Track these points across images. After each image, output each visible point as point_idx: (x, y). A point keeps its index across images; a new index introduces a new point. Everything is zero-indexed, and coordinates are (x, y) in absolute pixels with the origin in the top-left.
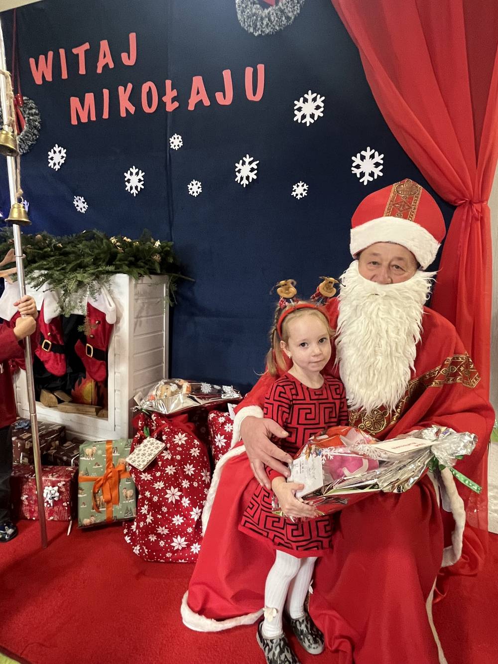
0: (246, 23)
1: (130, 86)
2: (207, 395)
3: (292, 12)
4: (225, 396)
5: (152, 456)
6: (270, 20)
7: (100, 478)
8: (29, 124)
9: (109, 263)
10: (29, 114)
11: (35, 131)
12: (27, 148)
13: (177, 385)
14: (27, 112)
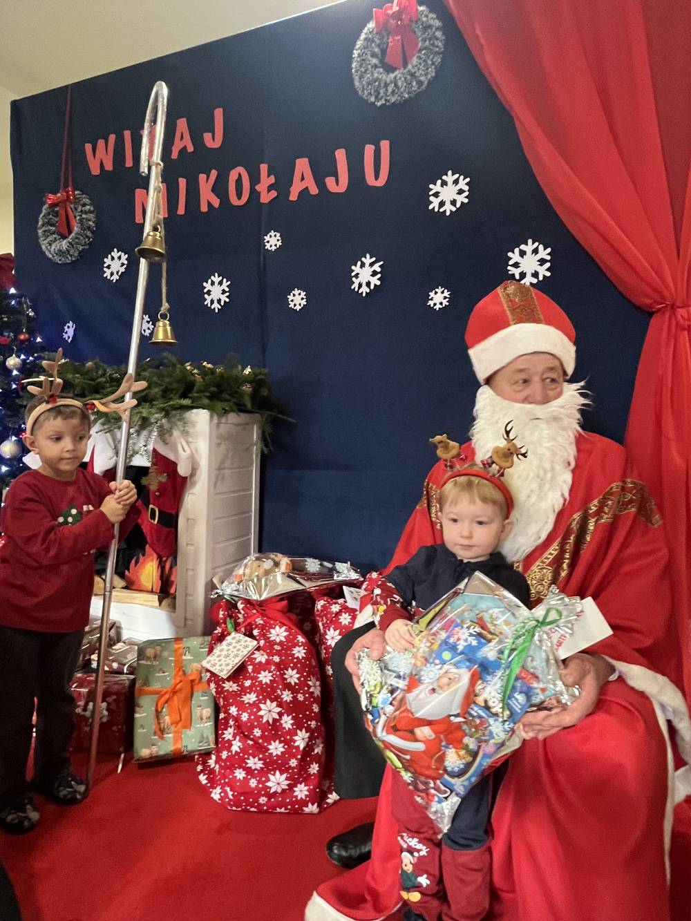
0: (365, 91)
1: (214, 173)
2: (314, 574)
3: (426, 74)
4: (338, 577)
5: (240, 658)
6: (396, 85)
7: (165, 690)
8: (81, 225)
9: (184, 396)
10: (82, 211)
11: (89, 232)
12: (76, 254)
13: (273, 560)
14: (79, 209)
